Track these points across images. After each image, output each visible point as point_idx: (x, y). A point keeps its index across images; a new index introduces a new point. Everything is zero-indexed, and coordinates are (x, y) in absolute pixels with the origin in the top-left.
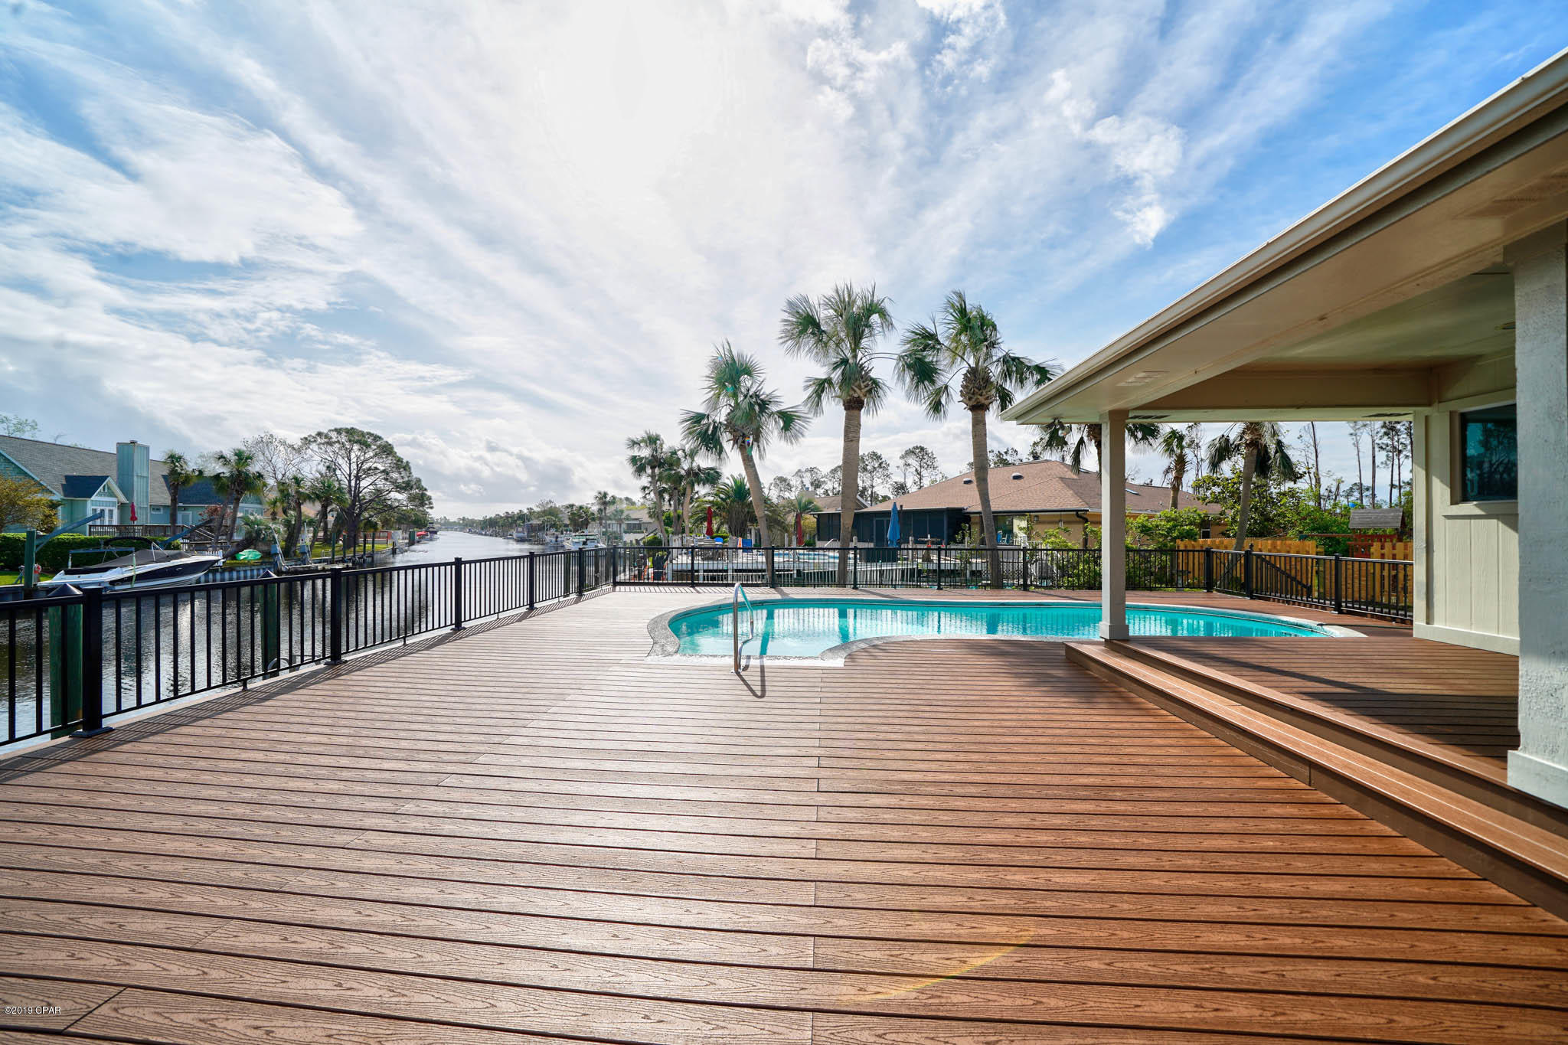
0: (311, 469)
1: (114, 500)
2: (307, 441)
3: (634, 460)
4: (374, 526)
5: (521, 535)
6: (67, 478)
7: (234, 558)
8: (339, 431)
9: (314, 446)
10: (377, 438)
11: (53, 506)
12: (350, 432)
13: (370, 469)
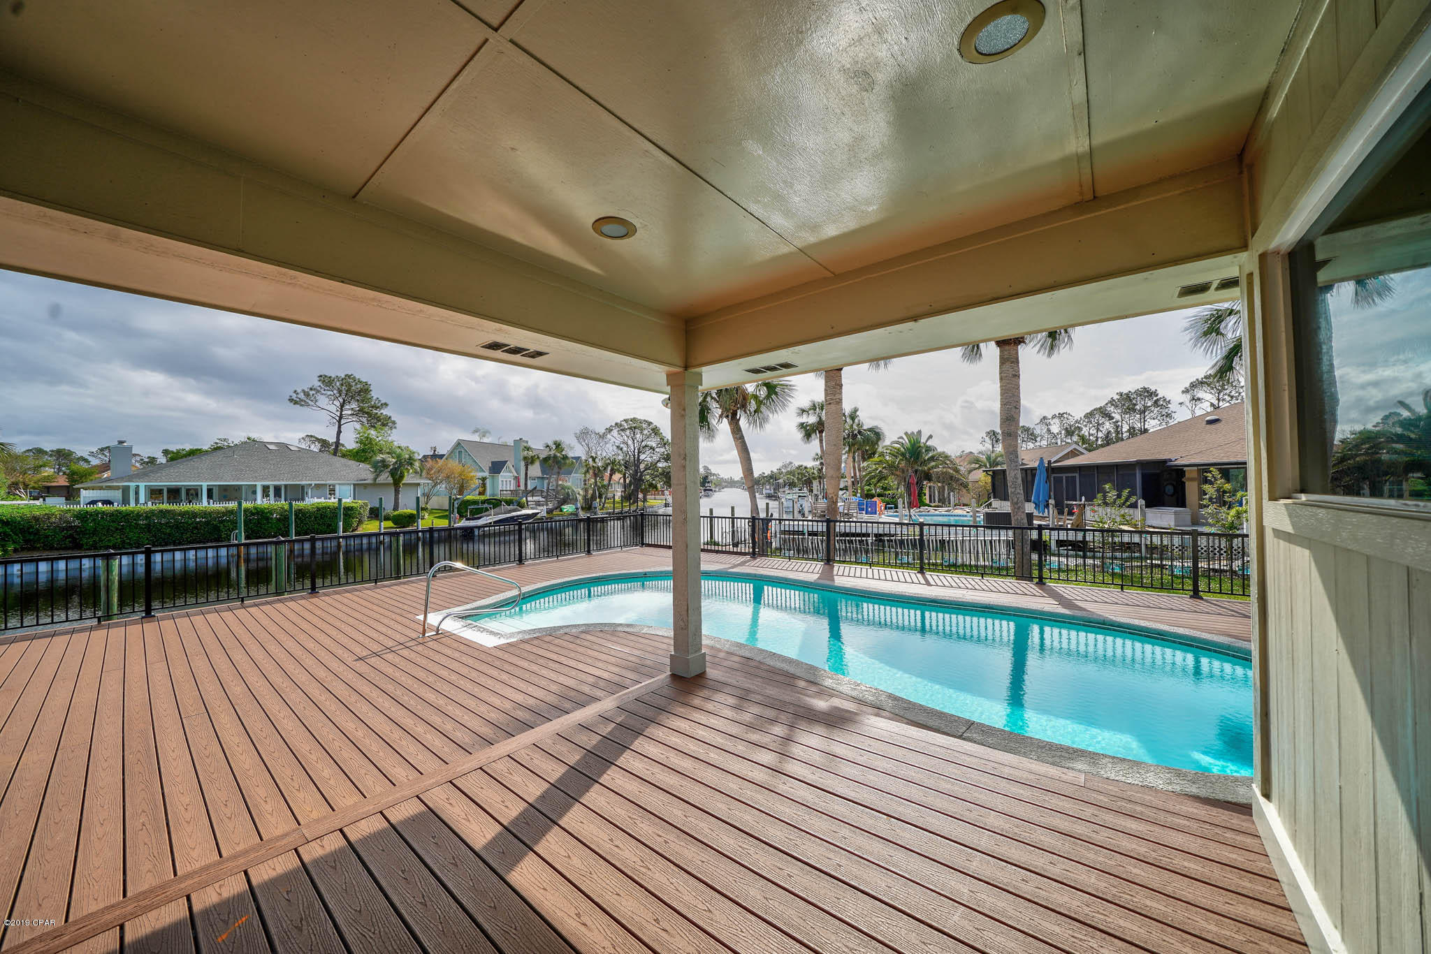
0: (609, 450)
1: (511, 474)
2: (610, 430)
3: (802, 426)
4: (656, 487)
5: (768, 491)
6: (493, 463)
7: (561, 511)
8: (626, 421)
9: (615, 432)
10: (650, 423)
11: (484, 479)
12: (634, 420)
13: (646, 446)
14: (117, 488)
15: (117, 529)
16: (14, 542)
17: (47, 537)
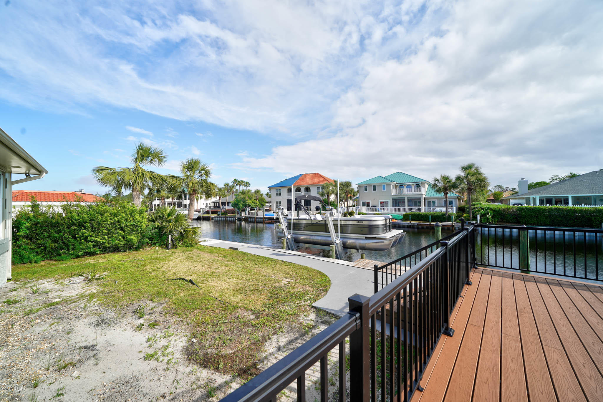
14: (523, 198)
15: (535, 216)
16: (497, 219)
17: (507, 217)
